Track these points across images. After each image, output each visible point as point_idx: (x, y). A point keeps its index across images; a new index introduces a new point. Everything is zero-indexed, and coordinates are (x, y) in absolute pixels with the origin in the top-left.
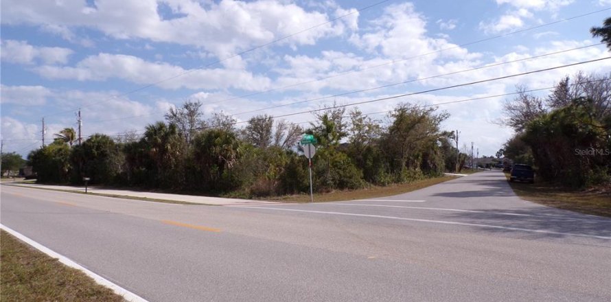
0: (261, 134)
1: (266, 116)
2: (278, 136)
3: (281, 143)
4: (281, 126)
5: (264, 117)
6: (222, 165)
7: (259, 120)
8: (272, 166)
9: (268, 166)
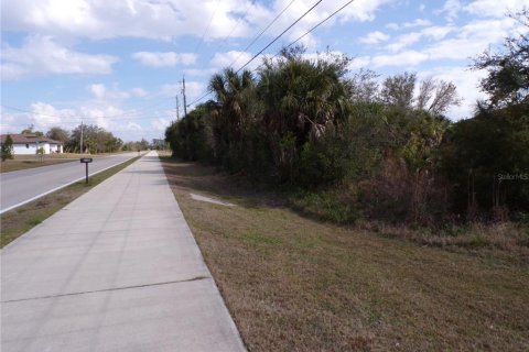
0: (400, 99)
1: (406, 74)
2: (422, 99)
3: (427, 107)
4: (427, 86)
5: (404, 77)
6: (303, 134)
7: (397, 81)
8: (414, 137)
9: (407, 136)
